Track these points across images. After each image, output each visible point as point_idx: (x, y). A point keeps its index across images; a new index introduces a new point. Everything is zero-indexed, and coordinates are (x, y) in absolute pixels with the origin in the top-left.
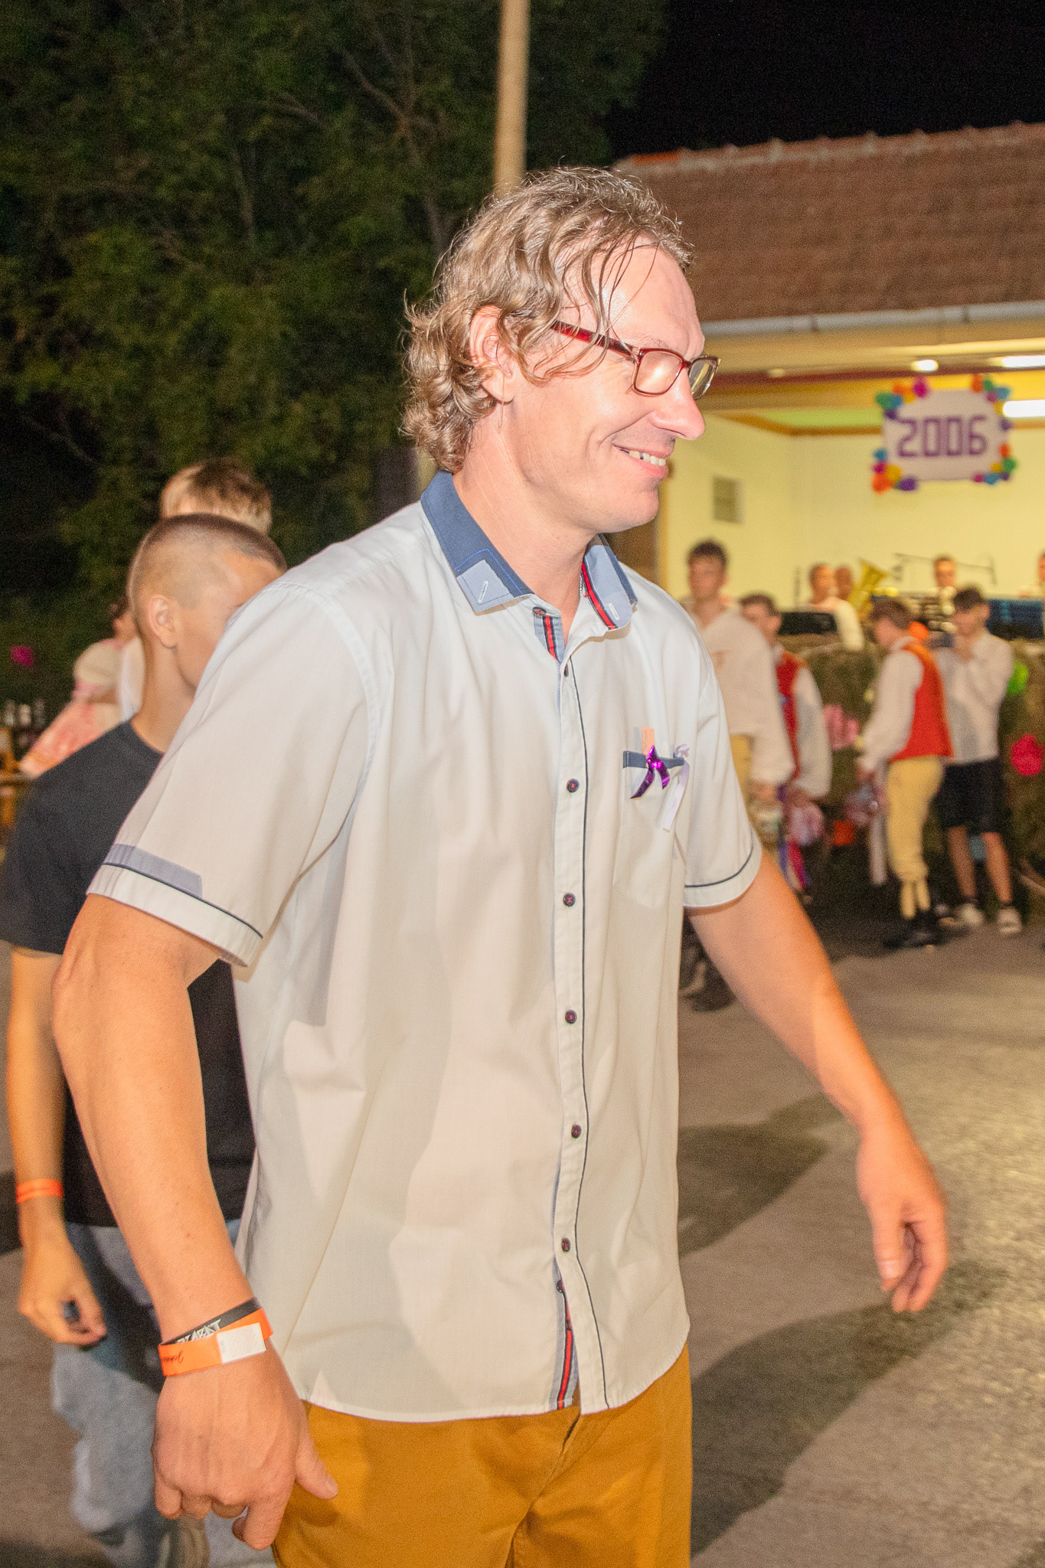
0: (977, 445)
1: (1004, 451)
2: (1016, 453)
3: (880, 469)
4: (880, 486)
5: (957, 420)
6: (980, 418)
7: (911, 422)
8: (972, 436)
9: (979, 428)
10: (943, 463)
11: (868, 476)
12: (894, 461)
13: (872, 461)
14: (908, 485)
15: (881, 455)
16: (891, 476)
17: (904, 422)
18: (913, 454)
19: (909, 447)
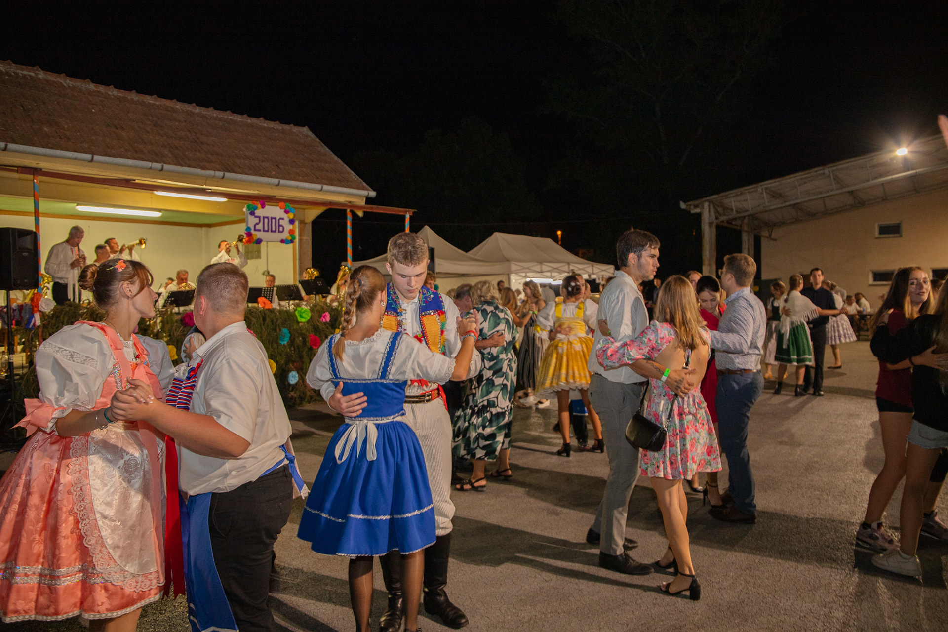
1: (291, 232)
3: (249, 235)
5: (275, 218)
6: (283, 219)
7: (259, 217)
8: (279, 226)
9: (282, 222)
10: (270, 233)
12: (253, 232)
15: (248, 229)
17: (256, 217)
18: (259, 230)
19: (258, 227)
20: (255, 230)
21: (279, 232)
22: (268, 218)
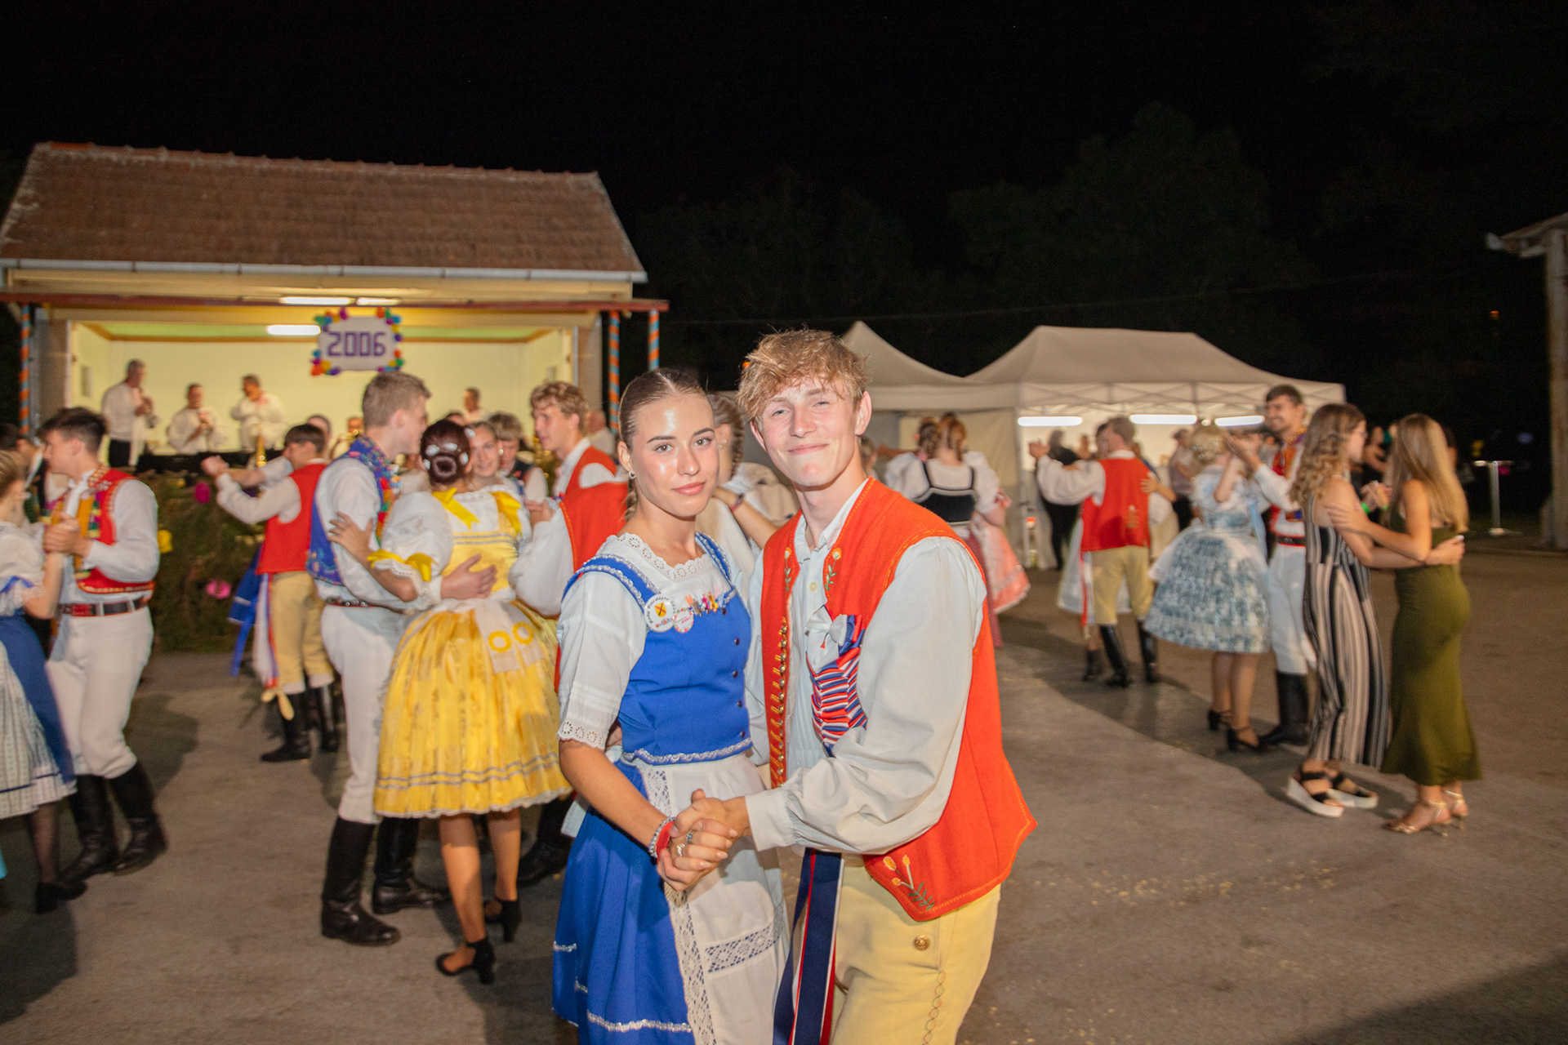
0: (379, 350)
1: (397, 354)
2: (405, 356)
3: (317, 362)
4: (315, 373)
5: (367, 334)
6: (381, 334)
7: (337, 334)
8: (376, 345)
9: (380, 340)
10: (357, 360)
11: (309, 367)
12: (325, 357)
13: (313, 357)
14: (334, 372)
15: (316, 353)
16: (325, 366)
17: (332, 334)
18: (337, 354)
19: (336, 350)
20: (331, 354)
21: (376, 354)
22: (353, 334)
